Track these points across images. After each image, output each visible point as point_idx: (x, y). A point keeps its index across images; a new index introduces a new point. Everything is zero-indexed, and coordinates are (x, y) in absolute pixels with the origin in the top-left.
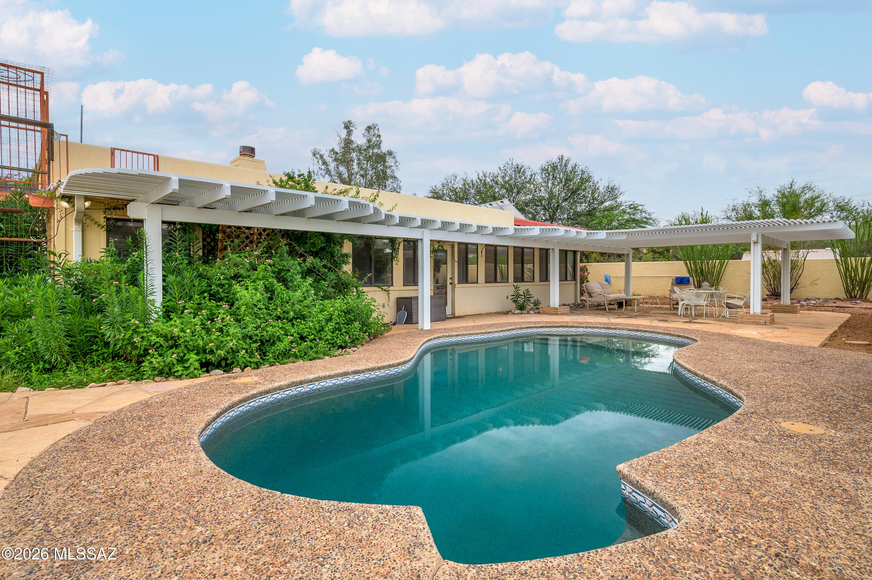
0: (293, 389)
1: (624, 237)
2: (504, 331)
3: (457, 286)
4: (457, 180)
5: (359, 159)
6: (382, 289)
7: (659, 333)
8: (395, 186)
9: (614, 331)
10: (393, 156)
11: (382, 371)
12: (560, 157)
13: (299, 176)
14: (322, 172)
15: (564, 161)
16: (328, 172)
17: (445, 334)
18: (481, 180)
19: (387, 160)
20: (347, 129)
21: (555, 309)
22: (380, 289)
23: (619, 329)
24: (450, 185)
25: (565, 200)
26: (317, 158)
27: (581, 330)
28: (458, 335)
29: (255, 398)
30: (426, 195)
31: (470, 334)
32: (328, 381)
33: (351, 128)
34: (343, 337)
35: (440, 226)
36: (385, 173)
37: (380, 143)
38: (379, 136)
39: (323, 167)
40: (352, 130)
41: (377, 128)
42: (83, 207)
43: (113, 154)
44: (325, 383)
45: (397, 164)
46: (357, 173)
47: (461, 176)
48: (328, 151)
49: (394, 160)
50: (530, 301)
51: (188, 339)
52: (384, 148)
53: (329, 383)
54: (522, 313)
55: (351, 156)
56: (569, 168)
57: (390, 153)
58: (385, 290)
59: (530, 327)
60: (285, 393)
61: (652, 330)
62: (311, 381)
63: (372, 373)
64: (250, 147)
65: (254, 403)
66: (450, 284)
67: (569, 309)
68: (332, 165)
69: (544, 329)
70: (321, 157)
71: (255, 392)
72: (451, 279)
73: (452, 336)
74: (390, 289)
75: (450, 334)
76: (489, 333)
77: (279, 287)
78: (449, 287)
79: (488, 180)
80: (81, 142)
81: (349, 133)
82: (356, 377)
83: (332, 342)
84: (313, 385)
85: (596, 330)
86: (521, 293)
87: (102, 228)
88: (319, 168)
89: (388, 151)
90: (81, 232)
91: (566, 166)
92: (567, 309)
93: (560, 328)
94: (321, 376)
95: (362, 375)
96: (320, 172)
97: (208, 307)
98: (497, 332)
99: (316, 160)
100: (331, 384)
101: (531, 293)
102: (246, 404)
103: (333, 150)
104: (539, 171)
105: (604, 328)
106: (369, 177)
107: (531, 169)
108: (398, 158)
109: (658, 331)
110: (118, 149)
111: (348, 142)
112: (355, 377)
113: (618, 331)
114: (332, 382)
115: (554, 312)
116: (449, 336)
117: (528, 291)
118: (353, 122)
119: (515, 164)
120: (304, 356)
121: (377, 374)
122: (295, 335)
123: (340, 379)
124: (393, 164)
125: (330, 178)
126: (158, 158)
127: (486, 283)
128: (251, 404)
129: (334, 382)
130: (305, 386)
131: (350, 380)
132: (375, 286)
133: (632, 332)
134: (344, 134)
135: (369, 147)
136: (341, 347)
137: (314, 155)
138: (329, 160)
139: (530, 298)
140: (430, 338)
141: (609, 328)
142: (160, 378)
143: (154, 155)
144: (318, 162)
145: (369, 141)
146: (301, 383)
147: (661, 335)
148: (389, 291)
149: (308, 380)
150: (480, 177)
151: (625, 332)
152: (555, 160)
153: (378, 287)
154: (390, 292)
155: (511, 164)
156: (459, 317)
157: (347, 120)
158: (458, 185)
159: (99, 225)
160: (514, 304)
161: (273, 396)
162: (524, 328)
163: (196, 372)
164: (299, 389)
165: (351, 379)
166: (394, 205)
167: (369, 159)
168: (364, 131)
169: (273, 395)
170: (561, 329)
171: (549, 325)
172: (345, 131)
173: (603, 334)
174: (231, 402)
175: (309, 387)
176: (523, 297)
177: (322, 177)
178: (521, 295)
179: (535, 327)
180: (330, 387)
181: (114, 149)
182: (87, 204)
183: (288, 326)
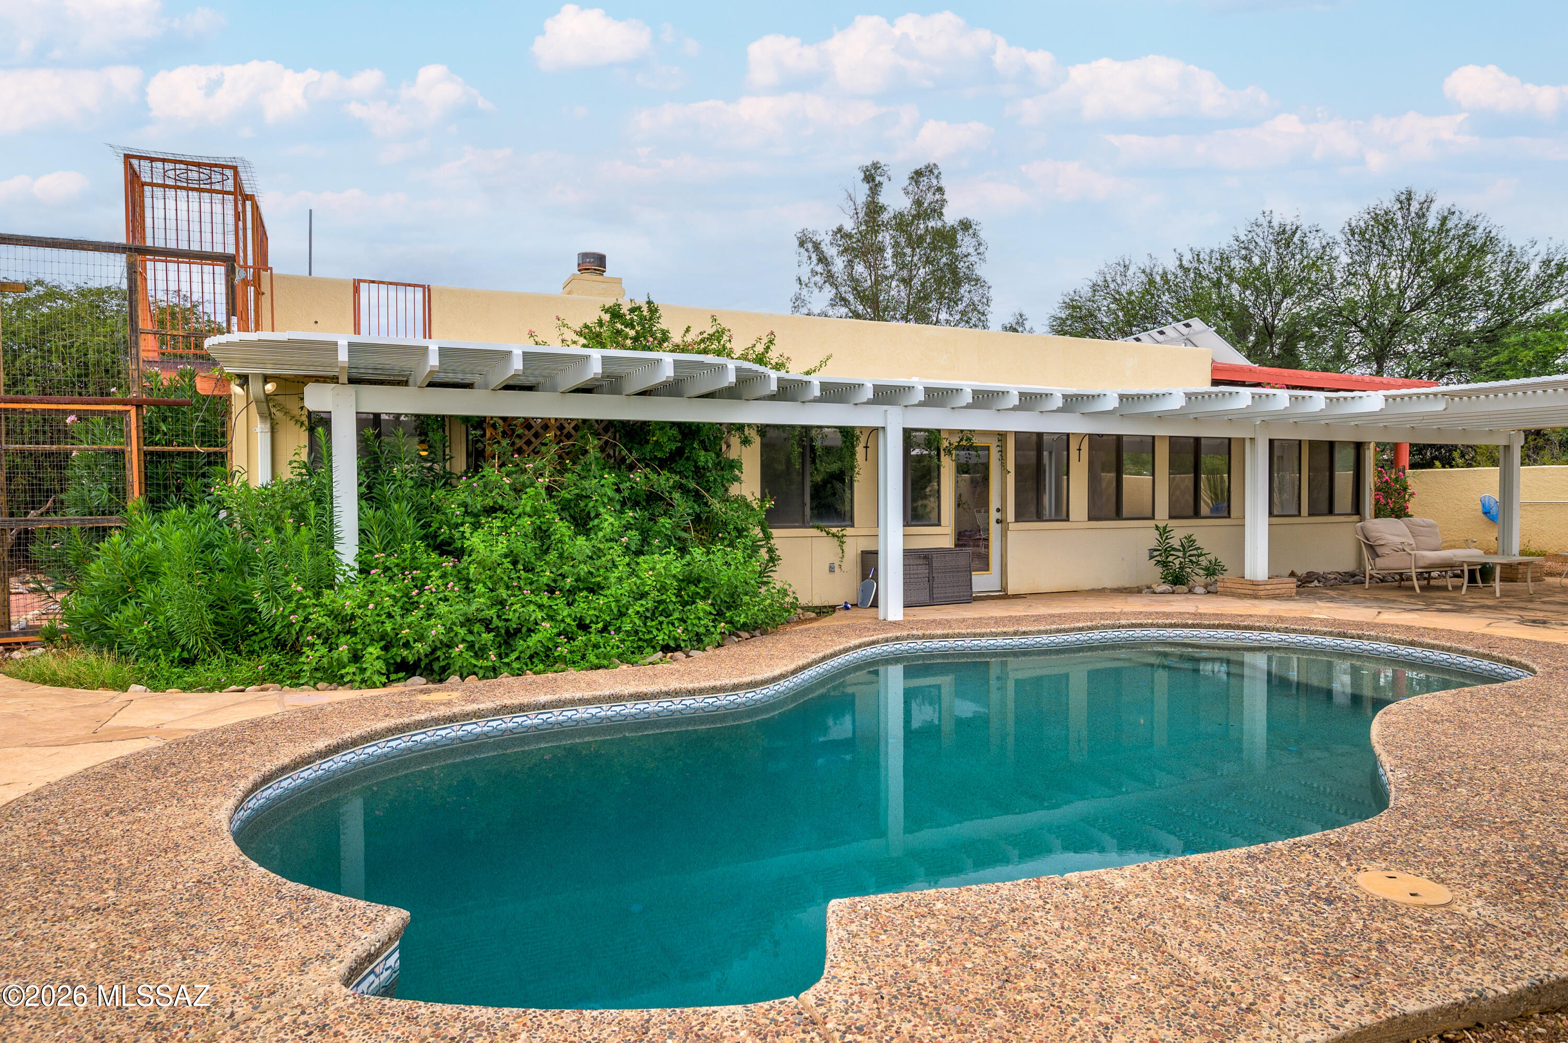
0: (507, 718)
1: (1439, 406)
2: (1065, 631)
3: (1011, 526)
4: (1130, 273)
5: (896, 245)
6: (828, 533)
7: (1464, 652)
8: (976, 299)
9: (1357, 643)
10: (971, 231)
11: (699, 698)
12: (1403, 197)
13: (632, 311)
14: (818, 278)
15: (1415, 207)
16: (830, 278)
17: (915, 632)
18: (1186, 271)
19: (959, 242)
20: (868, 182)
21: (1254, 583)
22: (824, 534)
23: (1369, 638)
24: (1112, 286)
25: (1420, 305)
26: (807, 250)
27: (1274, 636)
28: (946, 636)
29: (423, 727)
30: (1053, 313)
31: (975, 635)
32: (581, 709)
33: (878, 179)
34: (671, 628)
35: (921, 397)
36: (954, 271)
37: (942, 206)
38: (940, 190)
39: (819, 268)
40: (880, 184)
41: (936, 172)
42: (262, 393)
43: (356, 290)
44: (575, 712)
45: (982, 249)
46: (892, 277)
47: (1139, 261)
48: (831, 233)
49: (974, 242)
50: (1197, 563)
51: (369, 620)
52: (951, 216)
53: (583, 713)
54: (1173, 593)
55: (880, 238)
56: (1432, 222)
57: (966, 225)
58: (834, 535)
59: (1141, 626)
60: (490, 724)
61: (1449, 644)
62: (544, 707)
63: (677, 700)
64: (594, 254)
65: (424, 736)
66: (998, 522)
67: (1294, 586)
68: (839, 265)
69: (1178, 632)
70: (817, 246)
71: (423, 718)
72: (998, 510)
73: (932, 637)
74: (844, 532)
75: (928, 632)
76: (1024, 633)
77: (562, 528)
78: (994, 530)
79: (1206, 269)
80: (310, 274)
81: (875, 189)
82: (642, 707)
83: (647, 637)
84: (550, 715)
85: (1312, 637)
86: (1176, 543)
87: (301, 426)
88: (812, 271)
89: (961, 222)
90: (269, 434)
91: (1421, 215)
92: (1292, 584)
93: (1220, 631)
94: (563, 698)
95: (653, 703)
96: (813, 279)
97: (424, 566)
98: (1046, 632)
99: (806, 254)
100: (585, 715)
101: (1198, 544)
102: (406, 737)
103: (840, 230)
104: (1340, 238)
105: (1331, 634)
106: (916, 283)
107: (1320, 234)
108: (982, 235)
109: (1463, 646)
110: (365, 281)
111: (874, 209)
112: (637, 707)
113: (1366, 642)
114: (589, 711)
115: (1254, 591)
116: (924, 637)
117: (1190, 540)
118: (882, 164)
119: (1275, 224)
120: (579, 660)
121: (688, 703)
122: (568, 620)
123: (605, 707)
124: (971, 250)
125: (834, 291)
126: (429, 290)
127: (1091, 518)
128: (418, 738)
129: (594, 711)
130: (532, 714)
131: (627, 711)
132: (813, 527)
133: (1402, 647)
134: (862, 192)
135: (917, 216)
136: (666, 649)
137: (802, 244)
138: (831, 251)
139: (1199, 555)
140: (874, 638)
141: (1345, 635)
142: (326, 684)
143: (423, 286)
144: (810, 258)
145: (918, 203)
146: (522, 708)
147: (1469, 658)
148: (843, 536)
149: (536, 705)
150: (1184, 263)
151: (1383, 647)
152: (1388, 202)
153: (818, 528)
154: (845, 539)
155: (1265, 224)
156: (1016, 596)
157: (869, 163)
158: (1134, 284)
159: (297, 421)
160: (1159, 569)
161: (464, 728)
162: (1123, 626)
163: (376, 678)
164: (519, 720)
165: (630, 708)
166: (823, 357)
167: (915, 242)
168: (908, 182)
169: (463, 725)
170: (1222, 633)
171: (1190, 622)
172: (867, 186)
173: (1328, 649)
174: (369, 729)
175: (540, 716)
176: (1180, 554)
177: (817, 290)
178: (1174, 549)
179: (1152, 625)
180: (585, 720)
181: (360, 281)
182: (270, 387)
183: (560, 602)
